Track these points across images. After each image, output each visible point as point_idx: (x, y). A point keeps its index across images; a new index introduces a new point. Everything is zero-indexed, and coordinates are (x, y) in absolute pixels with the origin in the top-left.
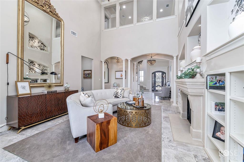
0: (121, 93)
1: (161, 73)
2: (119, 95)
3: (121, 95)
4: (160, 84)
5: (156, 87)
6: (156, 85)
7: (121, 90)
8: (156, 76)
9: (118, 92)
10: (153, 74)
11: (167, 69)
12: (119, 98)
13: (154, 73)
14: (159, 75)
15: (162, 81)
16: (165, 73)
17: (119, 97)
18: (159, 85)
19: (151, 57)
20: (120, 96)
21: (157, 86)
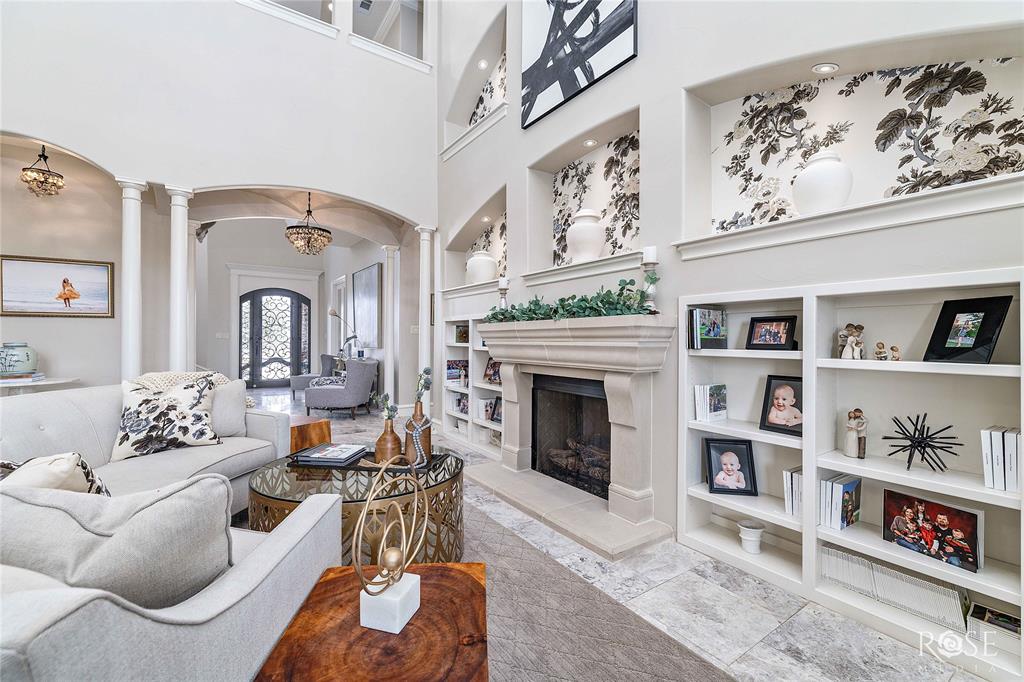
0: (196, 411)
1: (289, 299)
2: (185, 423)
3: (199, 426)
4: (281, 353)
5: (265, 365)
6: (264, 358)
7: (194, 392)
8: (261, 310)
9: (172, 408)
10: (246, 305)
11: (316, 284)
12: (182, 445)
13: (254, 297)
14: (277, 308)
15: (292, 338)
16: (308, 302)
17: (189, 439)
18: (276, 356)
19: (309, 212)
20: (193, 429)
21: (271, 360)
